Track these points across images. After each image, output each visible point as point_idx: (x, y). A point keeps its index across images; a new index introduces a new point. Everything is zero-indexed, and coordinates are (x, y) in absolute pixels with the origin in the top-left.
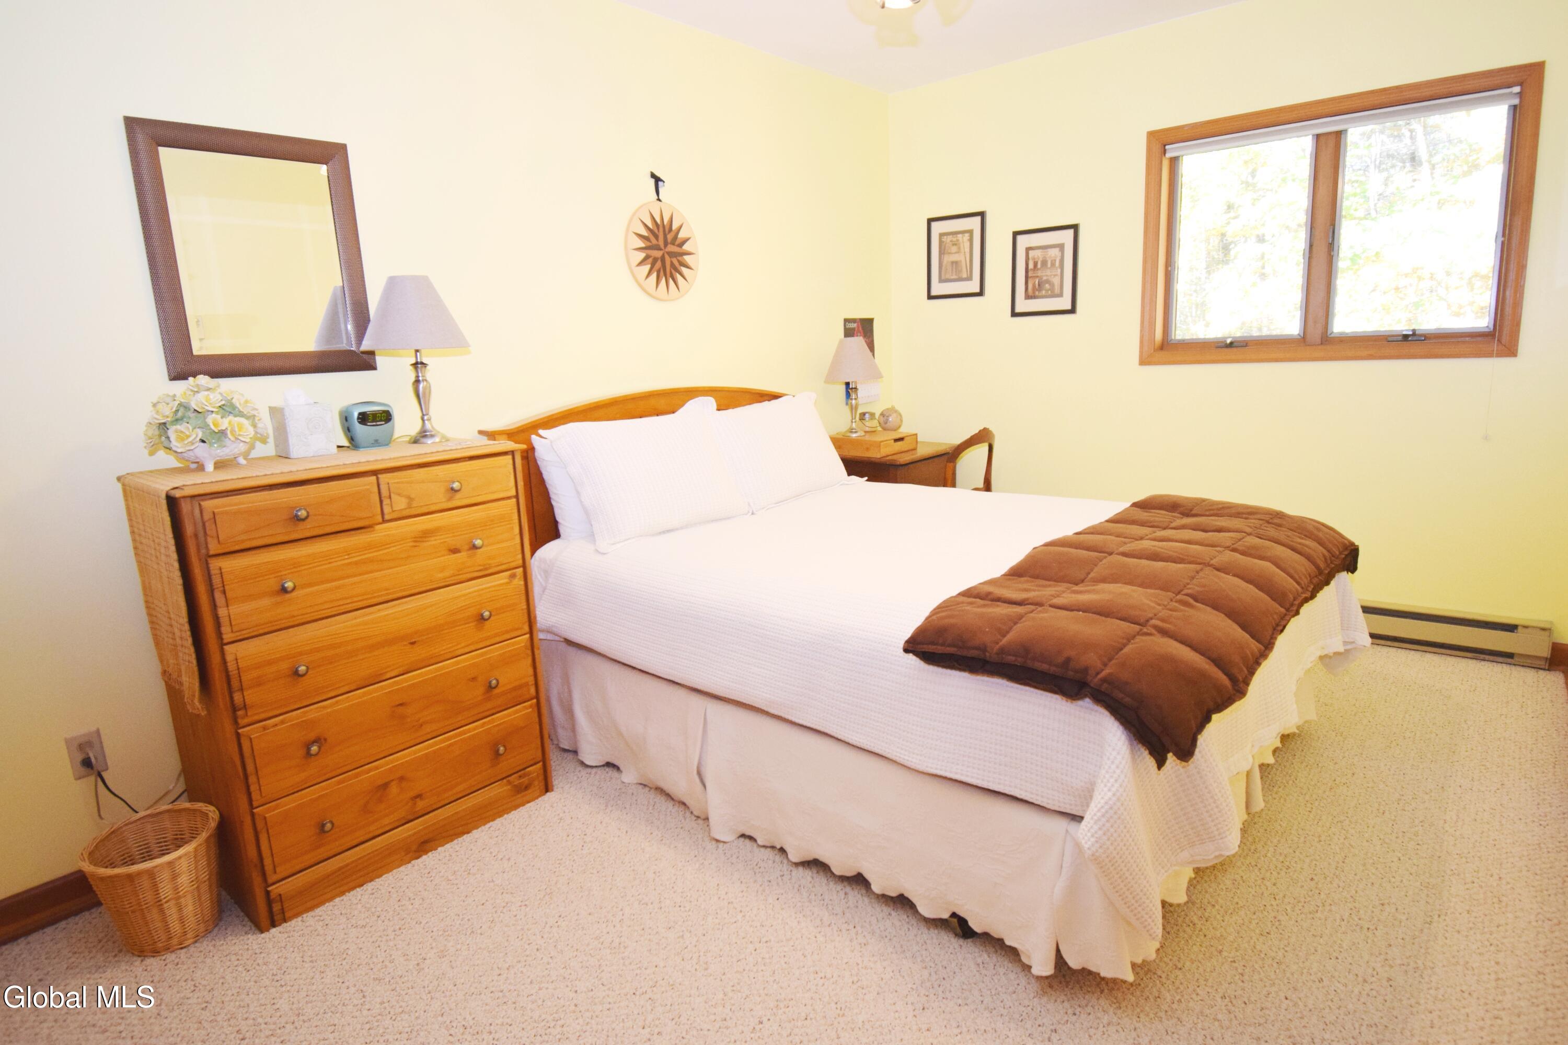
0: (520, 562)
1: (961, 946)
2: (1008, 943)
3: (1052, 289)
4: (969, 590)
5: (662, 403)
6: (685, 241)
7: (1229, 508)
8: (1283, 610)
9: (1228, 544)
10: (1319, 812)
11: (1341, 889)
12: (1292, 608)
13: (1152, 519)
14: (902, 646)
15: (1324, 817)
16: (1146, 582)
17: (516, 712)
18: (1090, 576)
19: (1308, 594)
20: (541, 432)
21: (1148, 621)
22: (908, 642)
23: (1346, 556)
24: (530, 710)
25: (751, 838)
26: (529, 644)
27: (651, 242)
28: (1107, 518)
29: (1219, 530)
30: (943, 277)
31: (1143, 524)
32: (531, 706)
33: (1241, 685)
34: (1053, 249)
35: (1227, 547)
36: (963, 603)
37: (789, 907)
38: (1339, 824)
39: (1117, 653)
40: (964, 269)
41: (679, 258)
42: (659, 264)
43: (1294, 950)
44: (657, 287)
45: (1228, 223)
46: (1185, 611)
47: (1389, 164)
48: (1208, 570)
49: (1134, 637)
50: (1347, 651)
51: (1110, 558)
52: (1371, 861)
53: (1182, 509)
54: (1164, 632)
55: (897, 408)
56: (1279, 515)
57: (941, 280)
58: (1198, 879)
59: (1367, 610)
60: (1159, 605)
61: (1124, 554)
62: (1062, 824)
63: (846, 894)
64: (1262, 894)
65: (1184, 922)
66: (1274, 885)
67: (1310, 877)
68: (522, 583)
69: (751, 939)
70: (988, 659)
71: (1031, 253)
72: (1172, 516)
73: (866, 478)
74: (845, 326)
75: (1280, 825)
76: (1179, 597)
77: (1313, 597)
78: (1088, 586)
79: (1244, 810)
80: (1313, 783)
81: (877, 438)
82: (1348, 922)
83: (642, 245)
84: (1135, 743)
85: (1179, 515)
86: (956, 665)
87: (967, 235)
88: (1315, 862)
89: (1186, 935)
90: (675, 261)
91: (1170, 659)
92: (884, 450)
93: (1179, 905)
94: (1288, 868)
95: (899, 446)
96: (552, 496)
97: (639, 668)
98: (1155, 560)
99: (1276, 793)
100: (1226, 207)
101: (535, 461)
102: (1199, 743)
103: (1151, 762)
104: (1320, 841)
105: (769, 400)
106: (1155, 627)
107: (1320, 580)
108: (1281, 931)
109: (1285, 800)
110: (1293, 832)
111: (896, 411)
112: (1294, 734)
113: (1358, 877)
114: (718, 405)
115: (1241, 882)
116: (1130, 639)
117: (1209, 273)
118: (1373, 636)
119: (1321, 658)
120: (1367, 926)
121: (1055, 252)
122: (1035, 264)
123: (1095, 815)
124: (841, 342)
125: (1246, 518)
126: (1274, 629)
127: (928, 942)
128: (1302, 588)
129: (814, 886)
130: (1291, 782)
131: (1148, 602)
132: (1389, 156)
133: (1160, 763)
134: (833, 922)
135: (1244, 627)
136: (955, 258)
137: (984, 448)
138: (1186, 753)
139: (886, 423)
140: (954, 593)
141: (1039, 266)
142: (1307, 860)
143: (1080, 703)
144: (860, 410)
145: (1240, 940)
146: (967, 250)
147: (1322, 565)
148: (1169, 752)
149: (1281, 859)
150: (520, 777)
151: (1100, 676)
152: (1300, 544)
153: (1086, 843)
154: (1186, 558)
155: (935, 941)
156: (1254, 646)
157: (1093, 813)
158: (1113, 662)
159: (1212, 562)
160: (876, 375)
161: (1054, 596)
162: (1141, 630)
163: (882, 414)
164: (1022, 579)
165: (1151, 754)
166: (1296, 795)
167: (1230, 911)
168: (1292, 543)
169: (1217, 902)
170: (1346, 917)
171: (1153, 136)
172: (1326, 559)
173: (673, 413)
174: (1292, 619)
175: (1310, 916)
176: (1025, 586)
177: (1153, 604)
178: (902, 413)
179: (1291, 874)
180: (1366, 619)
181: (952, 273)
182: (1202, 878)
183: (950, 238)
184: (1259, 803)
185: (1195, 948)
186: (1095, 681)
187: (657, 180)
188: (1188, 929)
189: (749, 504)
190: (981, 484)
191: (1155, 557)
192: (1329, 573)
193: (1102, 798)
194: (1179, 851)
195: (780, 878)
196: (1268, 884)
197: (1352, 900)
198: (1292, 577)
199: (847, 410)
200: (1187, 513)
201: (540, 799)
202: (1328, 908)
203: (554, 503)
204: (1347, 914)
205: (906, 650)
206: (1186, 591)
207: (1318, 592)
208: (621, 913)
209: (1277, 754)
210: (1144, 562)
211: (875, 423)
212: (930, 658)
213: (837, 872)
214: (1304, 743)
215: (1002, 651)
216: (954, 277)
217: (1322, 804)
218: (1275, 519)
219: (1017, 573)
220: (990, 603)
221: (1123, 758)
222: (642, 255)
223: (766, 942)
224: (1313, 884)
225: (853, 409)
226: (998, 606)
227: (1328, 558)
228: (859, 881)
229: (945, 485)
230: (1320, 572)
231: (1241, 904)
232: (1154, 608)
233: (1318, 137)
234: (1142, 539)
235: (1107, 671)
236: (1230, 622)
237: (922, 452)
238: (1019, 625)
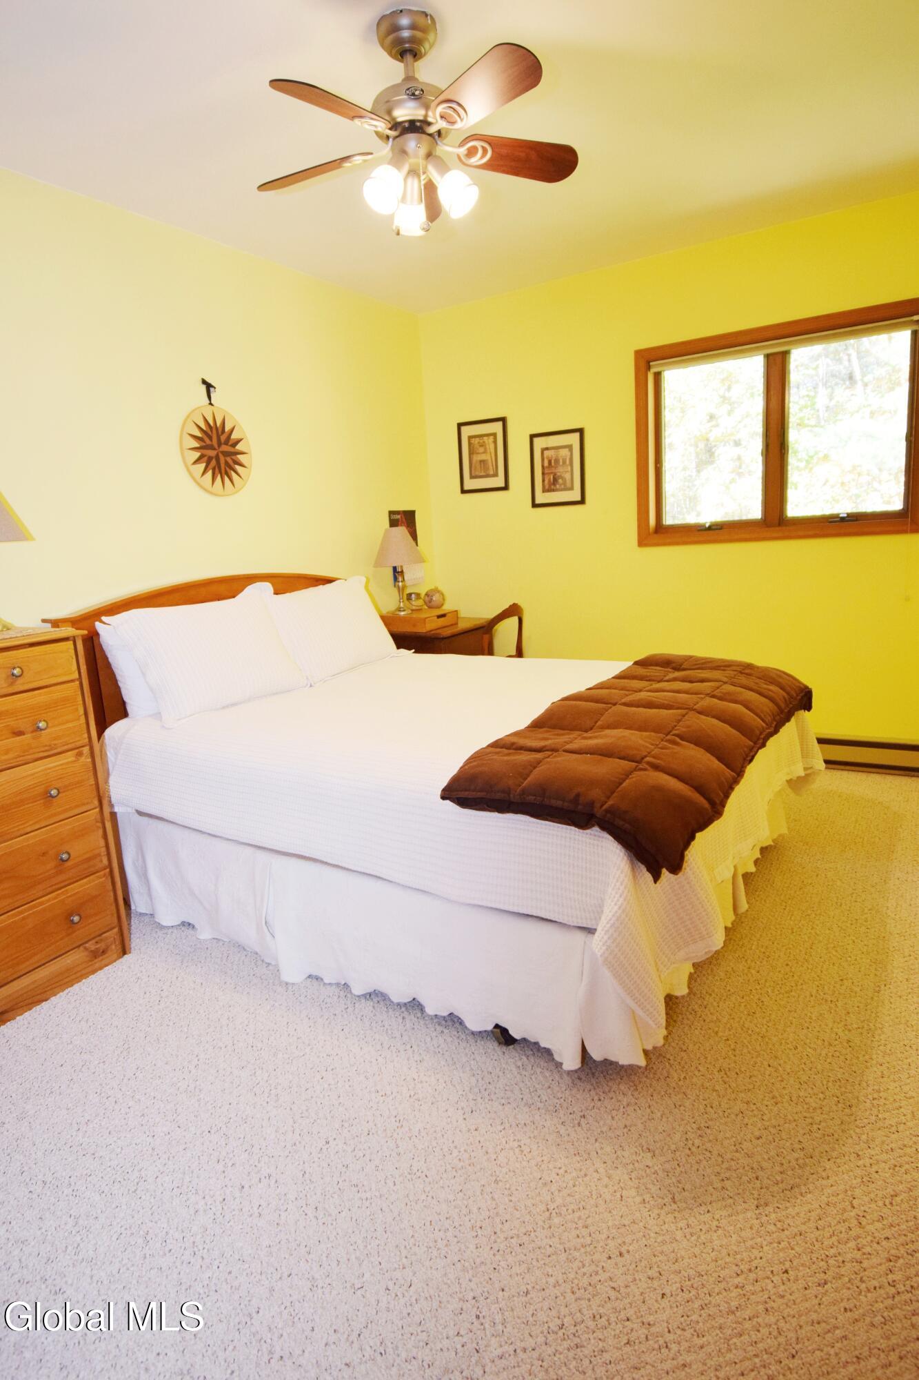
0: (87, 740)
1: (504, 1053)
2: (543, 1045)
3: (565, 483)
4: (497, 741)
5: (222, 588)
6: (238, 441)
7: (711, 662)
8: (751, 743)
9: (709, 692)
10: (792, 909)
11: (810, 971)
12: (759, 741)
13: (648, 674)
14: (439, 793)
15: (795, 913)
16: (643, 727)
17: (90, 882)
18: (598, 724)
19: (772, 730)
20: (104, 618)
21: (643, 758)
22: (444, 790)
23: (802, 697)
24: (104, 879)
25: (317, 978)
26: (99, 817)
27: (205, 442)
28: (613, 675)
29: (702, 681)
30: (473, 475)
31: (641, 678)
32: (105, 875)
33: (719, 808)
34: (563, 450)
35: (707, 695)
36: (490, 753)
37: (353, 1036)
38: (807, 917)
39: (618, 787)
40: (491, 467)
41: (233, 457)
42: (213, 463)
43: (775, 1025)
44: (213, 484)
45: (711, 431)
46: (673, 748)
47: (833, 382)
48: (691, 714)
49: (631, 773)
50: (807, 775)
51: (614, 708)
52: (832, 946)
53: (674, 665)
54: (656, 768)
55: (440, 588)
56: (750, 666)
57: (472, 477)
58: (698, 973)
59: (821, 741)
60: (652, 745)
61: (625, 704)
62: (580, 936)
63: (403, 1018)
64: (749, 981)
65: (687, 1011)
66: (758, 972)
67: (785, 963)
68: (89, 760)
69: (318, 1069)
70: (512, 800)
71: (547, 453)
72: (665, 671)
73: (413, 650)
74: (390, 516)
75: (762, 922)
76: (669, 737)
77: (776, 731)
78: (595, 732)
79: (732, 912)
80: (786, 885)
81: (423, 615)
82: (816, 997)
83: (196, 445)
84: (636, 862)
85: (670, 670)
86: (486, 807)
87: (492, 437)
88: (789, 950)
89: (689, 1022)
90: (229, 459)
91: (658, 789)
92: (429, 624)
93: (683, 997)
94: (768, 957)
95: (442, 622)
96: (119, 678)
97: (208, 831)
98: (650, 708)
99: (758, 896)
100: (708, 418)
101: (100, 646)
102: (686, 858)
103: (648, 877)
104: (793, 932)
105: (323, 584)
106: (648, 763)
107: (781, 718)
108: (764, 1010)
109: (765, 901)
110: (772, 927)
111: (439, 591)
112: (770, 846)
113: (822, 960)
114: (275, 590)
115: (732, 972)
116: (627, 775)
117: (698, 471)
118: (827, 762)
119: (789, 782)
120: (830, 999)
121: (564, 452)
122: (550, 462)
123: (605, 926)
124: (386, 531)
125: (724, 670)
126: (745, 759)
127: (475, 1052)
128: (767, 725)
129: (375, 1015)
130: (769, 886)
131: (643, 743)
132: (833, 376)
133: (656, 877)
134: (392, 1045)
135: (720, 759)
136: (483, 457)
137: (515, 619)
138: (676, 867)
139: (430, 602)
140: (484, 745)
141: (553, 464)
142: (784, 949)
143: (588, 831)
144: (408, 591)
145: (732, 1021)
146: (493, 451)
147: (783, 705)
148: (662, 867)
149: (763, 950)
150: (97, 942)
151: (604, 807)
152: (765, 689)
153: (599, 951)
154: (674, 704)
155: (481, 1051)
156: (729, 773)
157: (603, 925)
158: (615, 795)
159: (695, 707)
160: (420, 560)
161: (567, 743)
162: (637, 766)
163: (427, 595)
164: (542, 730)
165: (648, 870)
166: (773, 896)
167: (724, 998)
168: (758, 689)
169: (713, 991)
170: (814, 992)
171: (639, 354)
172: (786, 700)
173: (234, 597)
174: (760, 751)
175: (786, 995)
176: (546, 735)
177: (648, 745)
178: (445, 593)
179: (771, 962)
180: (821, 748)
181: (481, 470)
182: (701, 972)
183: (477, 440)
184: (744, 906)
185: (697, 1032)
186: (599, 812)
187: (209, 386)
188: (690, 1017)
189: (307, 678)
190: (514, 653)
191: (650, 705)
192: (789, 712)
193: (610, 912)
194: (677, 950)
195: (344, 1011)
196: (753, 972)
197: (818, 979)
198: (760, 717)
199: (395, 591)
200: (678, 668)
201: (117, 962)
202: (799, 987)
203: (120, 684)
204: (815, 991)
205: (443, 798)
206: (674, 732)
207: (781, 728)
208: (197, 1058)
209: (758, 864)
210: (641, 710)
211: (420, 602)
212: (463, 802)
213: (395, 999)
214: (779, 852)
215: (523, 792)
216: (483, 474)
217: (794, 903)
218: (746, 669)
219: (537, 725)
220: (514, 751)
221: (626, 876)
222: (197, 455)
223: (332, 1070)
224: (788, 969)
225: (401, 590)
226: (521, 754)
227: (787, 699)
228: (415, 1006)
229: (483, 654)
230: (782, 711)
231: (732, 990)
232: (647, 747)
233: (768, 357)
234: (640, 691)
235: (610, 803)
236: (709, 755)
237: (463, 625)
238: (537, 769)
